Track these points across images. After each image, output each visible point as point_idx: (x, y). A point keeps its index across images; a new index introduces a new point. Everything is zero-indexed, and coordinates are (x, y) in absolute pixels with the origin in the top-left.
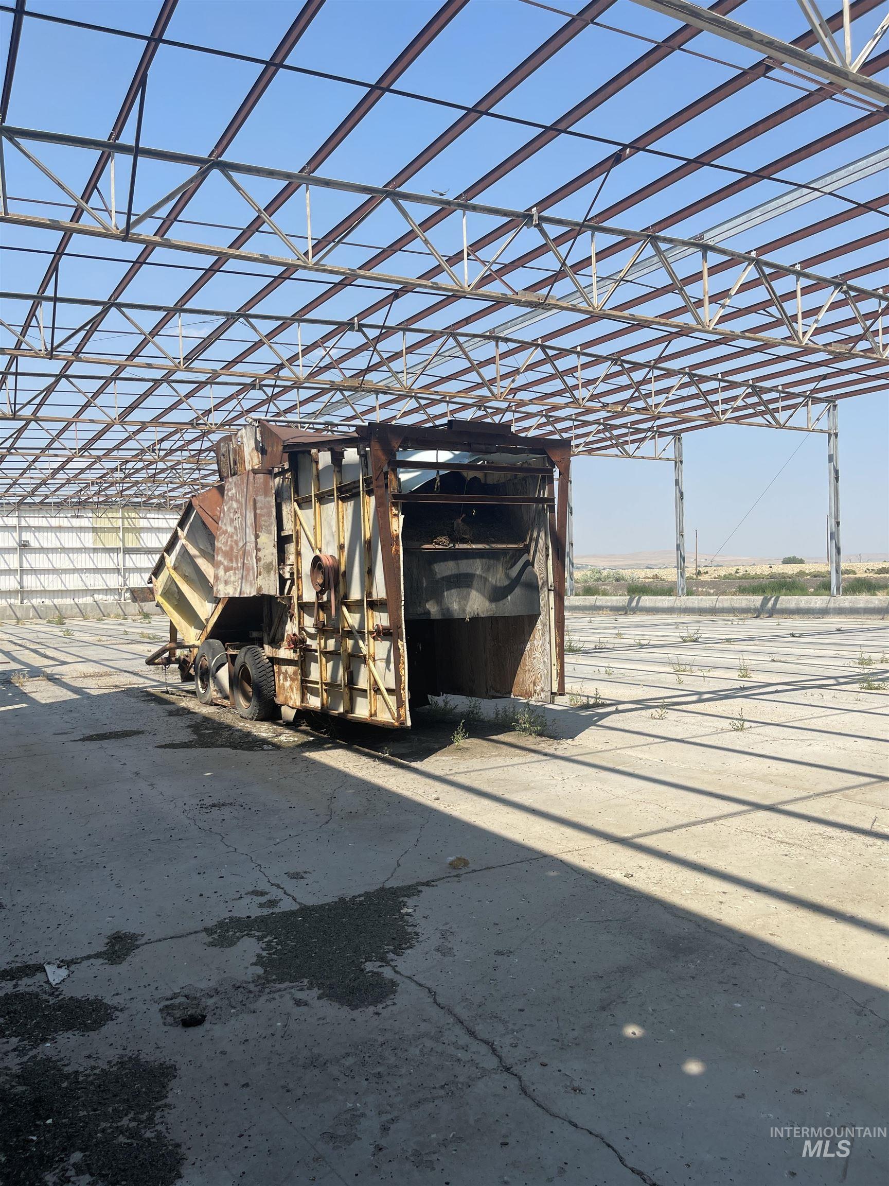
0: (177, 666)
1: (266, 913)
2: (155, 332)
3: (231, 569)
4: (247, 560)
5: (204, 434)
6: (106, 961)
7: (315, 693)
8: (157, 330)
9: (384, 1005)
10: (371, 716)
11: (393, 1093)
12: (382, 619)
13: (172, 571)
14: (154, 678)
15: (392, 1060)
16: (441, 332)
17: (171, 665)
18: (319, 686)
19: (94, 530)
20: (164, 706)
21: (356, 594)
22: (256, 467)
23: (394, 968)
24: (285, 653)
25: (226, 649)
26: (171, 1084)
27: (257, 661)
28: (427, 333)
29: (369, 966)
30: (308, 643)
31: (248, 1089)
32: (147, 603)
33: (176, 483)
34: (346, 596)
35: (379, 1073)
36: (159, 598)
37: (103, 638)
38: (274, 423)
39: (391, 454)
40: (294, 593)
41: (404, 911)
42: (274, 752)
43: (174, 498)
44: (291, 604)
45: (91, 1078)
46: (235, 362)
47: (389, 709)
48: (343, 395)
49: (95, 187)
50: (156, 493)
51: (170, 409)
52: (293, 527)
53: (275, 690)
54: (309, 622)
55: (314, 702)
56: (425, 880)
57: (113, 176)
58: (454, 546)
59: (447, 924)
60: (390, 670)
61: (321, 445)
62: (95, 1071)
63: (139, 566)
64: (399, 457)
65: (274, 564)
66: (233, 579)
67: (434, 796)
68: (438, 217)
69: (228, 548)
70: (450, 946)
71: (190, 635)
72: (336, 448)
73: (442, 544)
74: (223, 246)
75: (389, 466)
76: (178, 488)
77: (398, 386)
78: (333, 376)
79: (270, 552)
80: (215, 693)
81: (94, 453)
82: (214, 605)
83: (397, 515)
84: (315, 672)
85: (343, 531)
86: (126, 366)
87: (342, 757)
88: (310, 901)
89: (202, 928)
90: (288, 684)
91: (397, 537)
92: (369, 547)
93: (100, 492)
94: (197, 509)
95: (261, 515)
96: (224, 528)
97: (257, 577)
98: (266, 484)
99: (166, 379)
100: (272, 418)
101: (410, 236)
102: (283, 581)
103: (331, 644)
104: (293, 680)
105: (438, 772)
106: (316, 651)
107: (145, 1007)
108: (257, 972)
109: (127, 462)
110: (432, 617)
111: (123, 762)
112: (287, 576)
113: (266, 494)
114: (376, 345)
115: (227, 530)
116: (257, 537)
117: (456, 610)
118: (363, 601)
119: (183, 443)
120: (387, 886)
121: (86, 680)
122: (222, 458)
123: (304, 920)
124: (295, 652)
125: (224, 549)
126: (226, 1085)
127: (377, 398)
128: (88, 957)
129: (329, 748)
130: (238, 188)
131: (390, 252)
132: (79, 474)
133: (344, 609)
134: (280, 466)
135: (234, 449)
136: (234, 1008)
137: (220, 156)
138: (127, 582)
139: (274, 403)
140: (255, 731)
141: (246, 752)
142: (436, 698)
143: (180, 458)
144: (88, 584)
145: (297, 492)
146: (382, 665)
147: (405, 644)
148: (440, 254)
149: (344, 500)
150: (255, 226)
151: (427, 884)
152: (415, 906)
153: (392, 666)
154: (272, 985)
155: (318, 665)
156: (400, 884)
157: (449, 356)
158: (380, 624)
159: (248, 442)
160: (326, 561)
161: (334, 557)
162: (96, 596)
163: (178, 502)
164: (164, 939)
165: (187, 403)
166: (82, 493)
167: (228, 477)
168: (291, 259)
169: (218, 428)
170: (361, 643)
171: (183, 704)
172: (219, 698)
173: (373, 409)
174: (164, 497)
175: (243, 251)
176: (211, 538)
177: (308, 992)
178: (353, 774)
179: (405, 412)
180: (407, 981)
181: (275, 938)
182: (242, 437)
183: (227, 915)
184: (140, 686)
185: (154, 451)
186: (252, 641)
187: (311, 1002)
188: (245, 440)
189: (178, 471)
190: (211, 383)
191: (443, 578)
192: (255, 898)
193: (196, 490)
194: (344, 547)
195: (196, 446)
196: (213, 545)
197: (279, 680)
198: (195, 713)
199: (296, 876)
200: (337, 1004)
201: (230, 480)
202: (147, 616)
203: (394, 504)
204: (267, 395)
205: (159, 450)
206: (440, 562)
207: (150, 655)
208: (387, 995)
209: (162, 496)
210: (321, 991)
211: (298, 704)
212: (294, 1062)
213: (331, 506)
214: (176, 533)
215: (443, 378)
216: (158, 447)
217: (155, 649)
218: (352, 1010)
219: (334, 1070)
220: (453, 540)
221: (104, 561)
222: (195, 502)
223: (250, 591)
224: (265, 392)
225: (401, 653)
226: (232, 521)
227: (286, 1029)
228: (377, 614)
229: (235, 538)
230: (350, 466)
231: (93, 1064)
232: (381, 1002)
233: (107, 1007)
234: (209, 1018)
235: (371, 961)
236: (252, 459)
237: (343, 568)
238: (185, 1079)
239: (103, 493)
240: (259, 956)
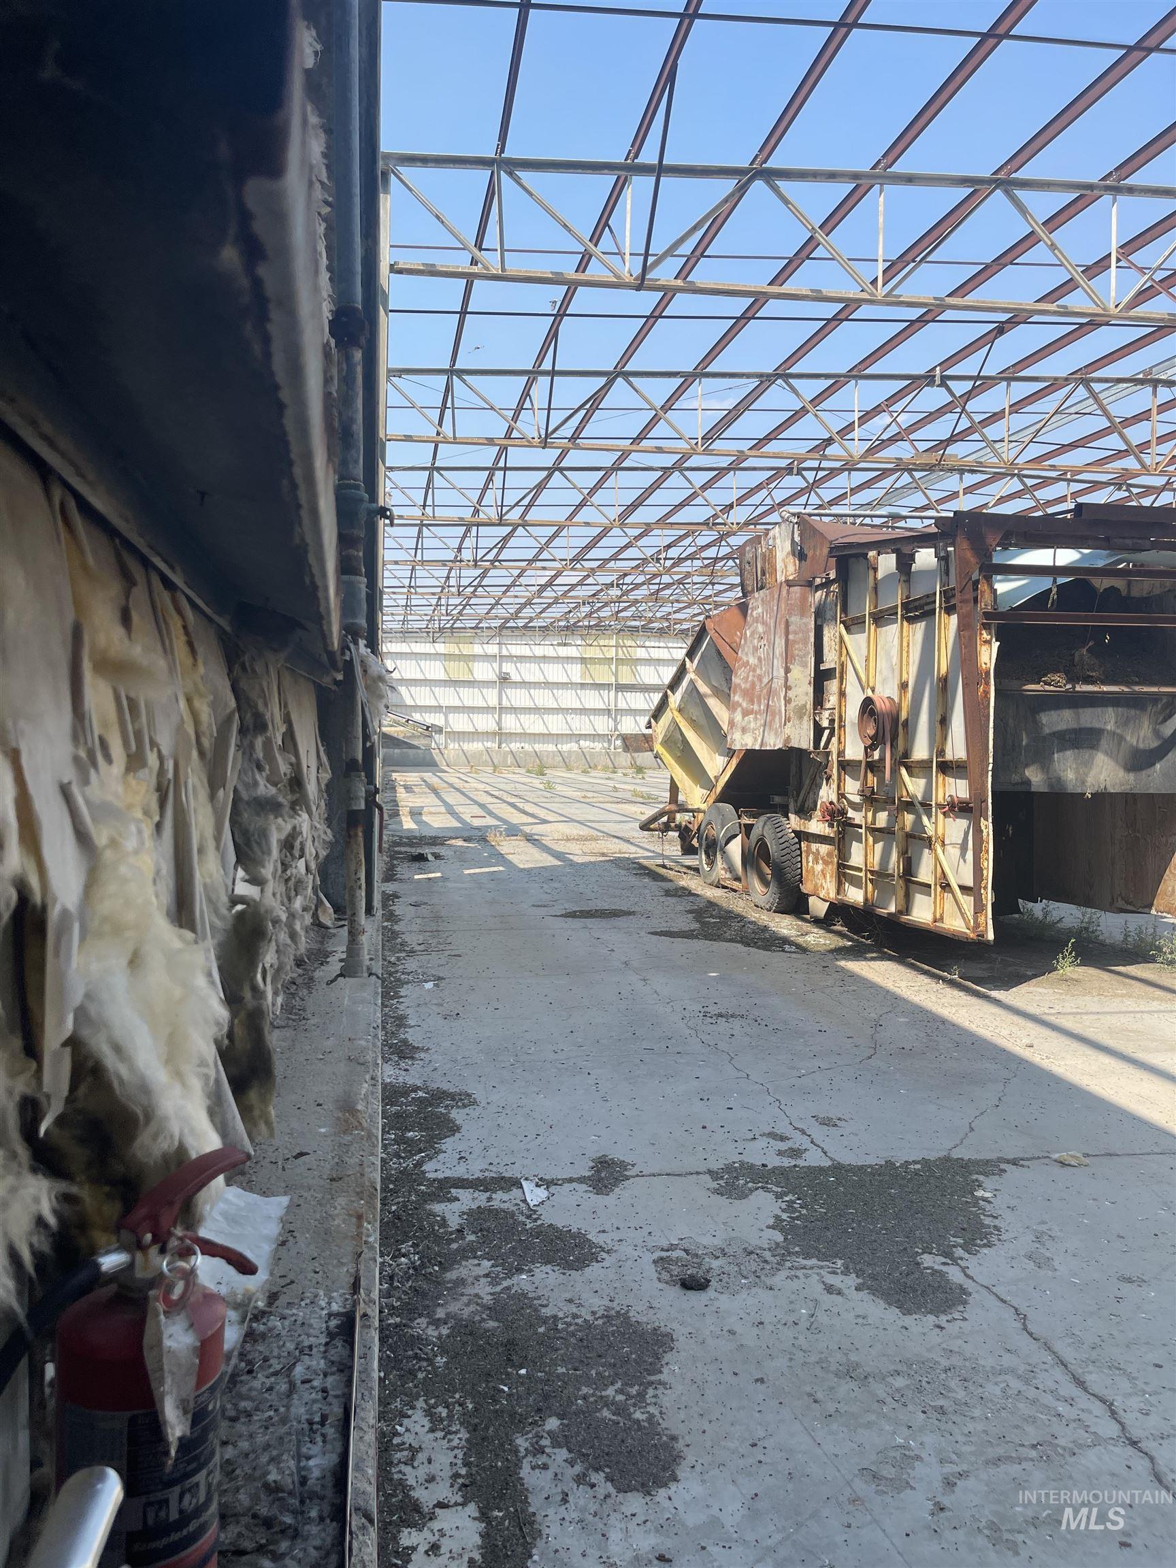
0: (677, 834)
1: (786, 1165)
2: (667, 406)
3: (751, 712)
4: (773, 701)
5: (722, 537)
6: (591, 1189)
7: (856, 882)
8: (670, 403)
9: (949, 1317)
10: (935, 921)
11: (960, 1438)
12: (959, 788)
13: (676, 714)
14: (648, 847)
15: (961, 1395)
16: (1066, 379)
17: (670, 833)
18: (862, 874)
19: (583, 660)
20: (659, 883)
21: (921, 751)
22: (791, 578)
23: (964, 1269)
24: (816, 826)
25: (739, 817)
26: (668, 1357)
27: (780, 835)
28: (1045, 381)
29: (928, 1260)
30: (849, 815)
31: (764, 1386)
32: (641, 754)
33: (683, 602)
34: (907, 754)
35: (942, 1407)
36: (658, 748)
37: (589, 794)
38: (818, 518)
39: (985, 555)
40: (833, 747)
41: (979, 1193)
42: (798, 956)
43: (680, 621)
44: (828, 761)
45: (572, 1328)
46: (768, 439)
47: (962, 914)
48: (912, 476)
49: (607, 224)
50: (659, 615)
51: (682, 505)
52: (836, 658)
53: (801, 874)
54: (852, 787)
55: (855, 896)
56: (1011, 1157)
57: (629, 207)
58: (1074, 687)
59: (1044, 1223)
60: (965, 861)
61: (881, 546)
62: (577, 1321)
63: (633, 707)
64: (997, 559)
65: (808, 706)
66: (752, 725)
67: (1026, 1041)
68: (1072, 210)
69: (748, 686)
70: (1048, 1254)
71: (695, 796)
72: (904, 548)
73: (1056, 683)
74: (761, 285)
75: (980, 571)
76: (684, 608)
77: (995, 460)
78: (902, 451)
79: (803, 691)
80: (723, 872)
81: (587, 564)
82: (726, 759)
83: (989, 642)
84: (856, 855)
85: (908, 664)
86: (631, 452)
87: (892, 973)
88: (847, 1158)
89: (705, 1169)
90: (819, 868)
91: (988, 673)
92: (944, 687)
93: (592, 613)
94: (711, 633)
95: (795, 642)
96: (745, 659)
97: (785, 724)
98: (804, 599)
99: (678, 467)
100: (816, 511)
101: (1030, 240)
102: (818, 731)
103: (882, 819)
104: (826, 863)
105: (1032, 1009)
106: (860, 827)
107: (636, 1254)
108: (775, 1238)
109: (625, 575)
110: (1033, 790)
111: (611, 947)
112: (825, 723)
113: (803, 614)
114: (965, 404)
115: (748, 662)
116: (787, 670)
117: (1071, 780)
118: (932, 762)
119: (694, 549)
120: (956, 1154)
121: (568, 844)
122: (747, 566)
123: (838, 1182)
124: (831, 826)
125: (743, 686)
126: (736, 1374)
127: (961, 479)
128: (571, 1180)
129: (873, 959)
130: (786, 202)
131: (996, 268)
132: (569, 591)
133: (904, 771)
134: (824, 575)
135: (764, 555)
136: (746, 1278)
137: (765, 161)
138: (619, 727)
139: (816, 493)
140: (773, 926)
141: (761, 951)
142: (1030, 905)
143: (689, 569)
144: (573, 727)
145: (845, 610)
146: (954, 852)
147: (991, 825)
148: (1073, 264)
149: (911, 620)
150: (806, 252)
151: (1014, 1162)
152: (996, 1190)
153: (970, 855)
154: (794, 1258)
155: (862, 846)
156: (973, 1155)
157: (1076, 413)
158: (954, 794)
159: (781, 543)
160: (881, 705)
161: (892, 699)
162: (582, 742)
163: (684, 627)
164: (659, 1175)
165: (703, 497)
166: (571, 614)
167: (753, 591)
168: (853, 292)
169: (740, 529)
170: (925, 819)
171: (682, 883)
172: (729, 879)
173: (955, 495)
174: (667, 620)
175: (788, 288)
176: (727, 671)
177: (841, 1277)
178: (906, 997)
179: (1002, 497)
180: (984, 1291)
181: (799, 1199)
182: (774, 538)
183: (737, 1158)
184: (632, 856)
185: (658, 560)
186: (773, 809)
187: (846, 1291)
188: (778, 541)
189: (687, 586)
190: (735, 469)
191: (1054, 734)
192: (772, 1142)
193: (708, 611)
194: (907, 685)
195: (711, 552)
196: (729, 681)
197: (808, 862)
198: (698, 895)
199: (827, 1122)
200: (881, 1302)
201: (756, 595)
202: (640, 770)
203: (986, 627)
204: (807, 482)
205: (665, 559)
206: (1050, 709)
207: (644, 818)
208: (954, 1305)
209: (665, 618)
210: (860, 1281)
211: (832, 895)
212: (824, 1365)
213: (891, 632)
214: (683, 664)
215: (1064, 445)
216: (663, 556)
217: (650, 812)
218: (904, 1314)
219: (880, 1390)
220: (1073, 679)
221: (592, 699)
222: (710, 625)
223: (774, 743)
224: (804, 478)
225: (984, 837)
226: (756, 649)
227: (812, 1320)
228: (952, 780)
229: (758, 671)
230: (923, 573)
231: (575, 1310)
232: (944, 1312)
233: (592, 1245)
234: (713, 1283)
235: (930, 1253)
236: (785, 566)
237: (904, 715)
238: (683, 1353)
239: (595, 615)
240: (777, 1217)
